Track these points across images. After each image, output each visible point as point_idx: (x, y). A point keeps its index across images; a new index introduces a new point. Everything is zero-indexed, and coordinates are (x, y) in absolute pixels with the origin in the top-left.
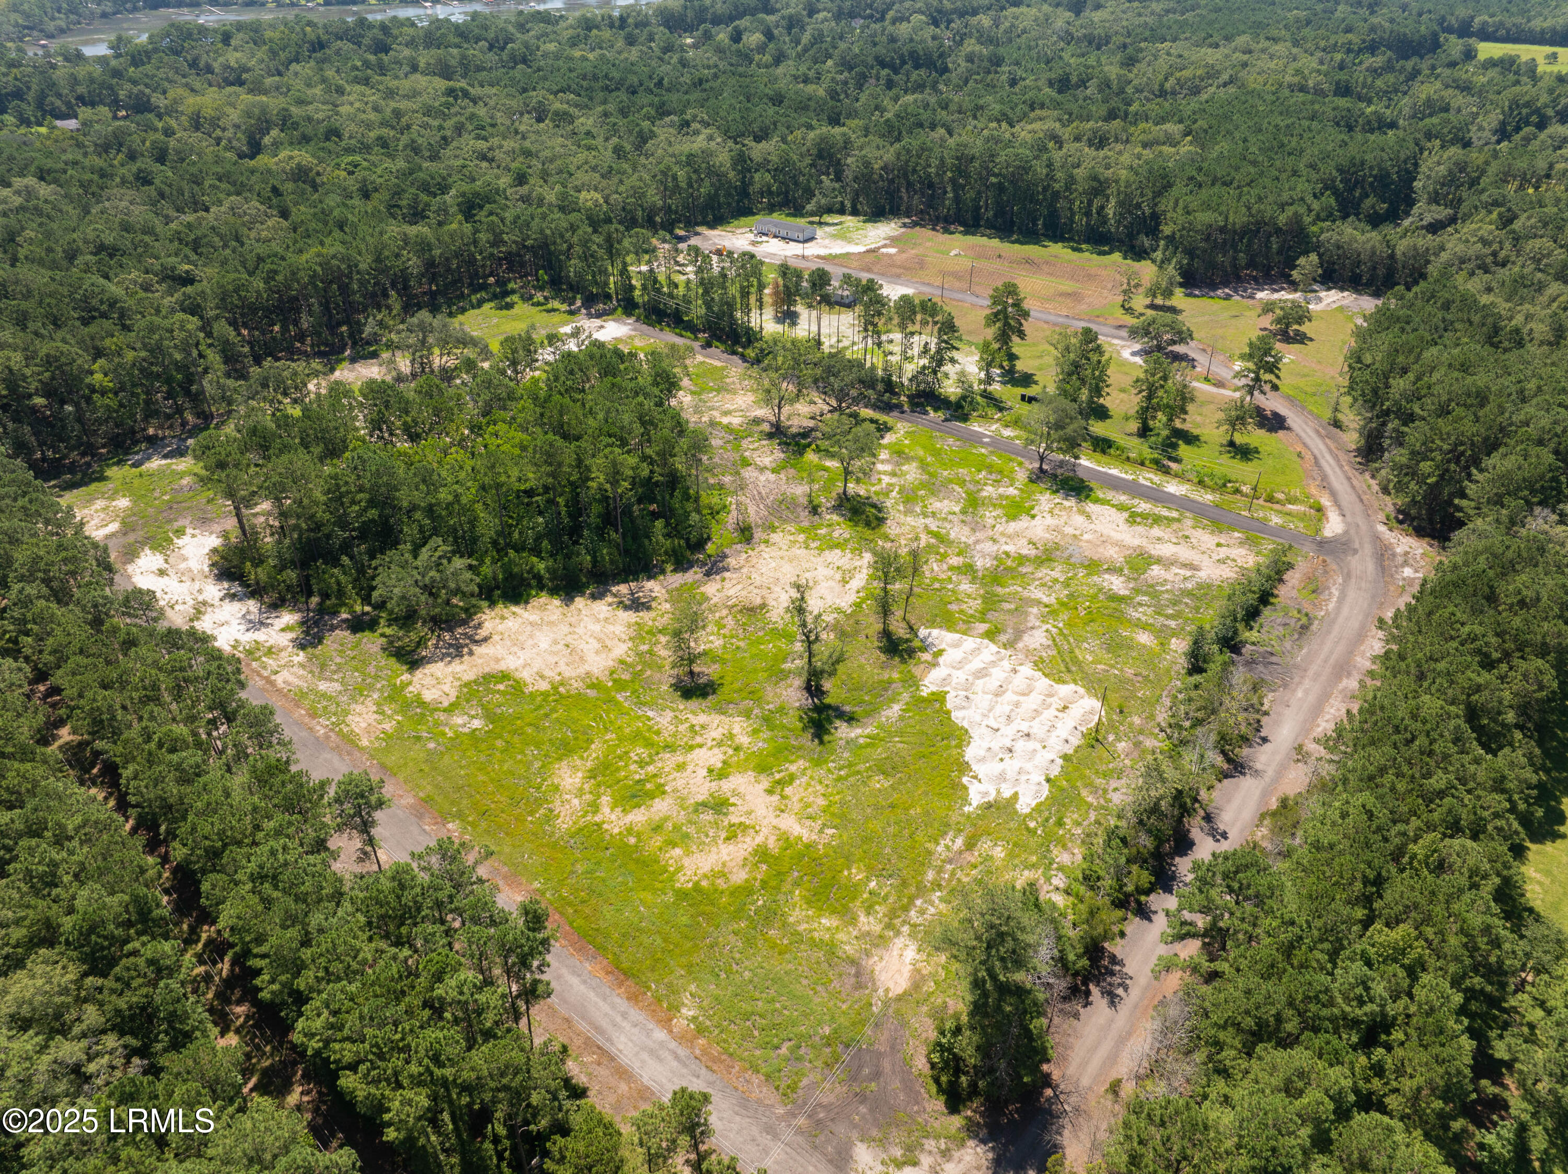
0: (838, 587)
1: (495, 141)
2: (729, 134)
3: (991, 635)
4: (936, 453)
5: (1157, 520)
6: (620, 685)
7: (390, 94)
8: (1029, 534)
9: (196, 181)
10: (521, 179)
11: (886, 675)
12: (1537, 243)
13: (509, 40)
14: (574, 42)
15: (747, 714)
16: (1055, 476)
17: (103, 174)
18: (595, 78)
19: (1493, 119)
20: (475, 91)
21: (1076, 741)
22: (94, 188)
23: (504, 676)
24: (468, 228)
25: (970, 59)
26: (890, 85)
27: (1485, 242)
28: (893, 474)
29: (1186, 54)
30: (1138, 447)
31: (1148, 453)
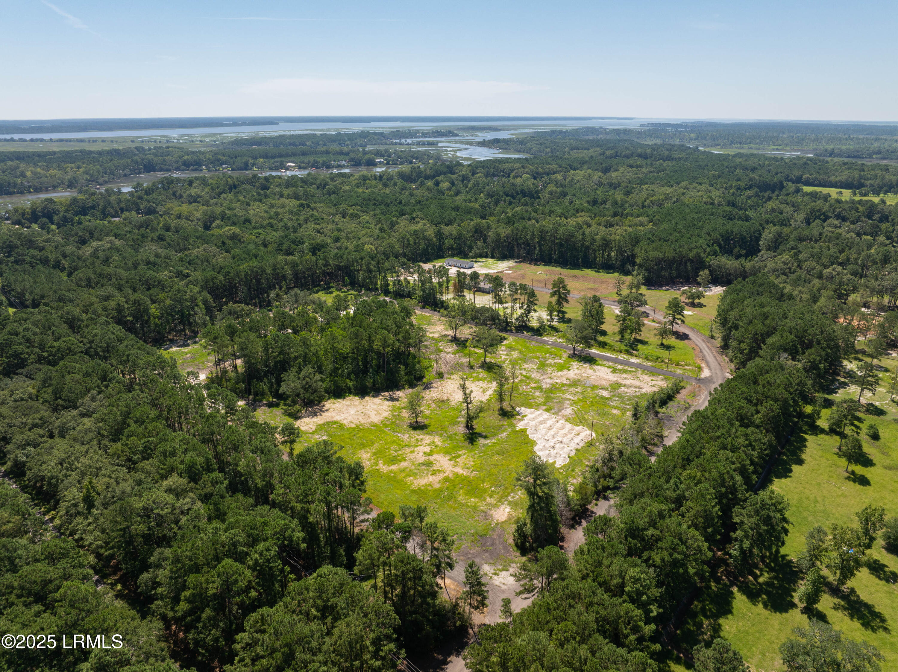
0: (481, 394)
1: (324, 225)
2: (433, 223)
3: (548, 410)
4: (527, 348)
5: (625, 371)
6: (385, 426)
7: (272, 206)
8: (567, 376)
9: (186, 239)
10: (337, 240)
11: (501, 423)
12: (808, 263)
13: (326, 185)
14: (358, 186)
15: (441, 435)
16: (580, 356)
17: (143, 236)
18: (370, 200)
19: (802, 216)
20: (313, 205)
21: (582, 444)
22: (139, 242)
23: (336, 422)
24: (314, 258)
25: (551, 193)
26: (510, 203)
27: (785, 263)
28: (507, 355)
29: (656, 190)
30: (618, 346)
31: (623, 348)
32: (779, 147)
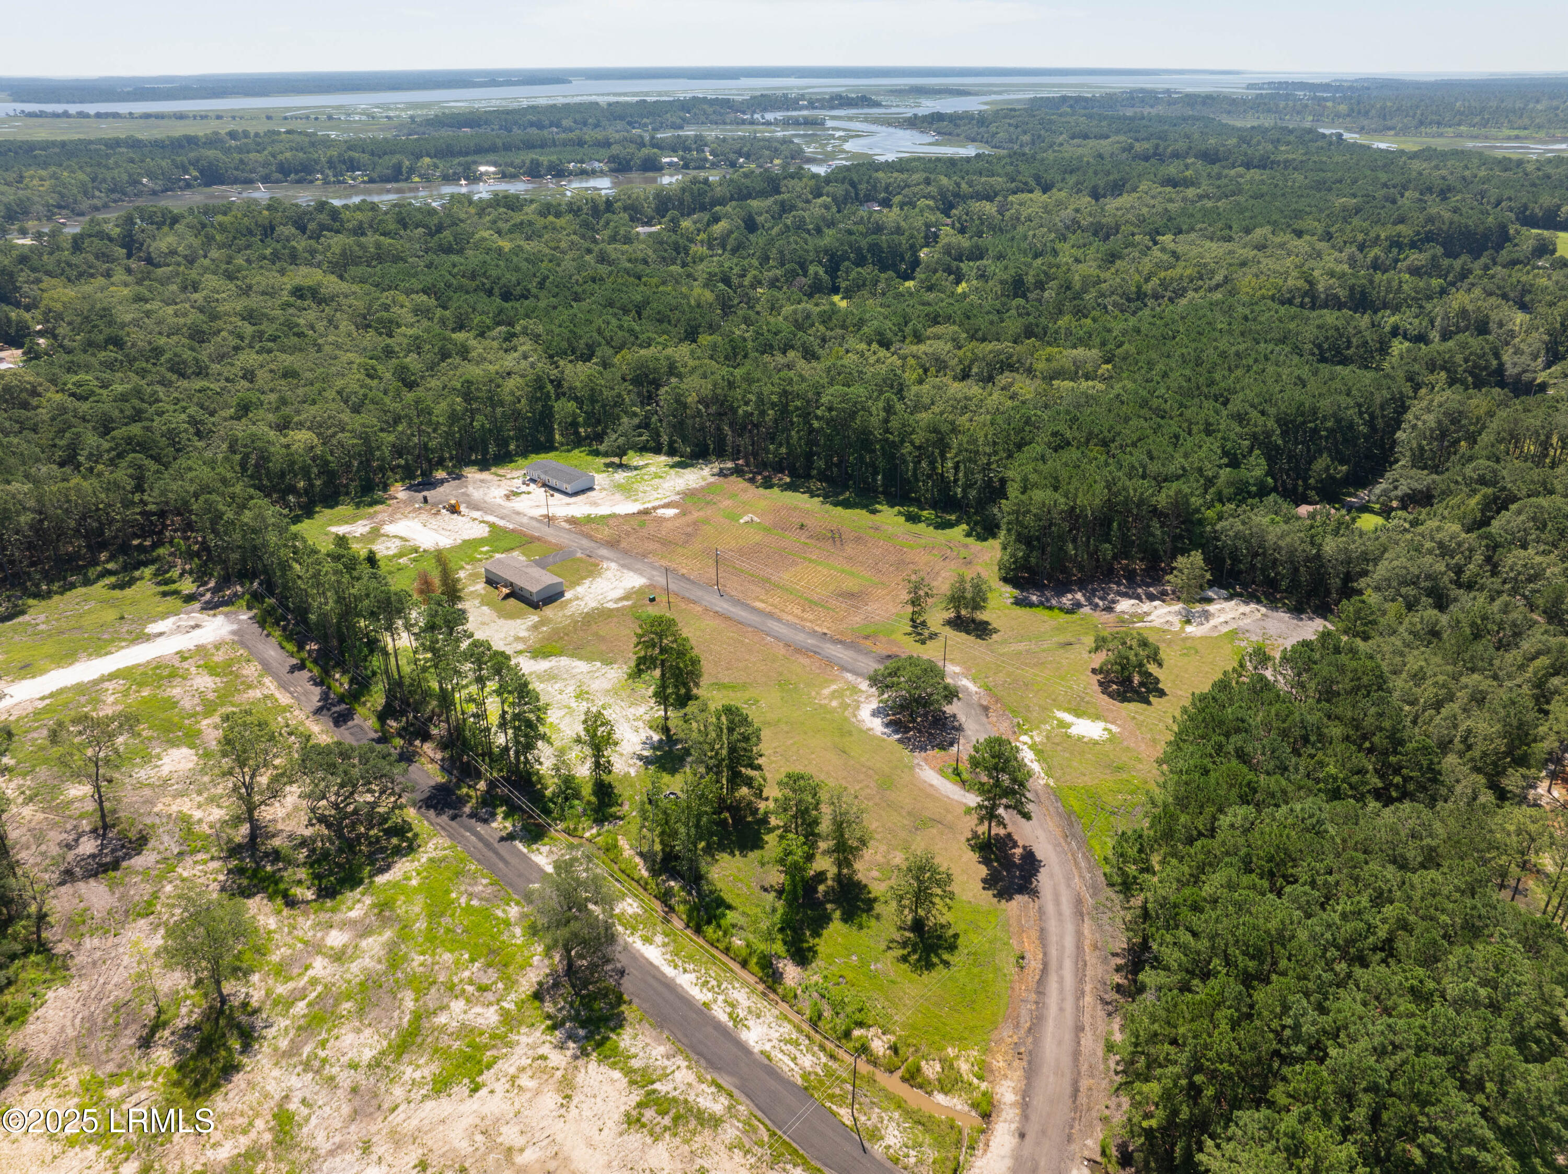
32: (1523, 133)
